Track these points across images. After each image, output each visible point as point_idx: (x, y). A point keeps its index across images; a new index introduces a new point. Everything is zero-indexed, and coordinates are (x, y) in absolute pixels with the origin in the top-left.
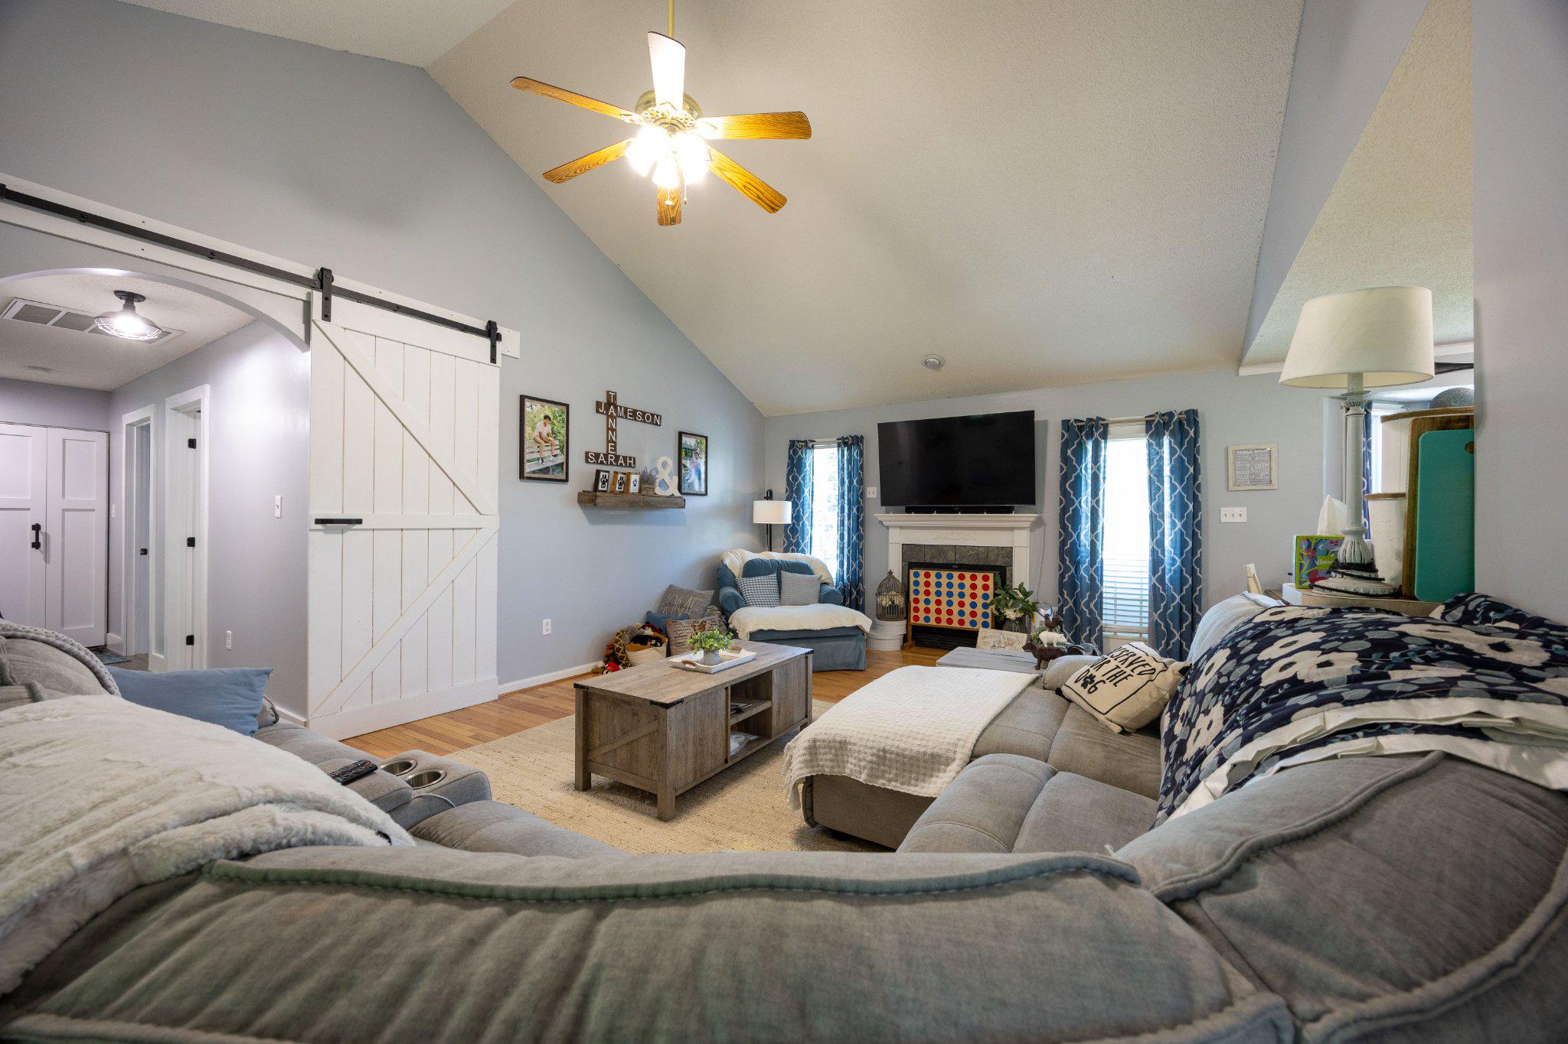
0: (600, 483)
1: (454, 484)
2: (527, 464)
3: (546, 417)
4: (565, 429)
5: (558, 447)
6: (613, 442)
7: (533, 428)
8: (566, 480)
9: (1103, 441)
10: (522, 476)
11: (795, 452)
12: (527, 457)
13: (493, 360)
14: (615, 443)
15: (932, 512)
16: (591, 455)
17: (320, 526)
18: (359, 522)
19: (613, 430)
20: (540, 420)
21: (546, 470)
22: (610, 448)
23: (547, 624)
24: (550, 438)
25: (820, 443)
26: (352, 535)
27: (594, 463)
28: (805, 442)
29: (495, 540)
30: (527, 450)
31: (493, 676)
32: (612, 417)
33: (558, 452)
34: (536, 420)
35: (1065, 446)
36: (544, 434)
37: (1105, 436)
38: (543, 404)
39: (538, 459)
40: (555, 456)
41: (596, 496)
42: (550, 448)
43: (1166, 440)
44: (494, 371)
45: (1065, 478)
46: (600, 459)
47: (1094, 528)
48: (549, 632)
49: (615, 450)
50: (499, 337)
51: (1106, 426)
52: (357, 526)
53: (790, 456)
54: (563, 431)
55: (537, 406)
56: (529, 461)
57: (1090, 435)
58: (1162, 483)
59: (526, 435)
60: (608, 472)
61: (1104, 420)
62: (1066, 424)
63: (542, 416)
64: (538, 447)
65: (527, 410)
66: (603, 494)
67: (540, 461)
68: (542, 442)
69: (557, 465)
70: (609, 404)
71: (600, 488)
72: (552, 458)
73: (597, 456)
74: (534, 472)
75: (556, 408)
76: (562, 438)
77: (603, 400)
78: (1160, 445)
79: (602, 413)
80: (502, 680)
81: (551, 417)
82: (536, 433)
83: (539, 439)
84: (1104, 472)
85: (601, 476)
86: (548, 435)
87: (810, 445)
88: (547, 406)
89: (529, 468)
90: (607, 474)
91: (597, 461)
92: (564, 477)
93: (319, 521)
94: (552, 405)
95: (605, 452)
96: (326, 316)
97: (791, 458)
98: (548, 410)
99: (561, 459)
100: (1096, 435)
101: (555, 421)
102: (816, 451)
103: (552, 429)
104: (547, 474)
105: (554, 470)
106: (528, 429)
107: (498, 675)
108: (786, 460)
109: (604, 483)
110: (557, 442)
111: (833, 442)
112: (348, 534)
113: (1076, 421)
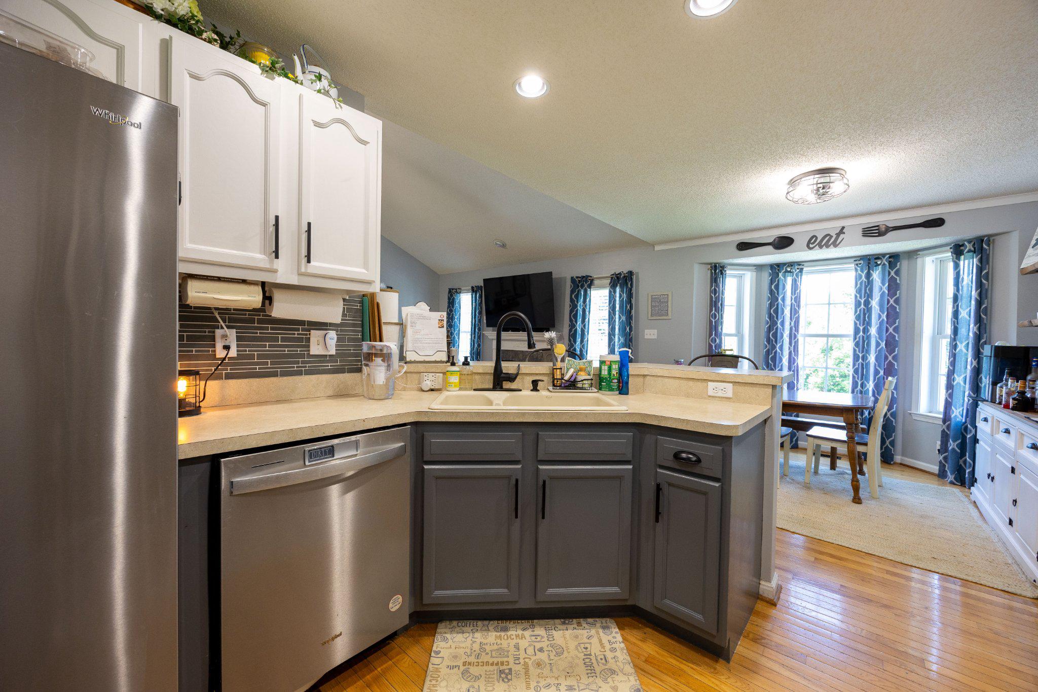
9: (589, 289)
11: (452, 295)
15: (508, 331)
25: (465, 290)
28: (456, 289)
35: (572, 292)
37: (590, 286)
43: (618, 289)
45: (571, 312)
47: (582, 341)
51: (592, 281)
53: (448, 297)
57: (582, 286)
58: (615, 315)
61: (591, 277)
62: (573, 280)
78: (615, 292)
84: (590, 308)
87: (458, 291)
97: (449, 299)
100: (586, 286)
102: (461, 294)
108: (447, 300)
111: (469, 290)
113: (577, 277)
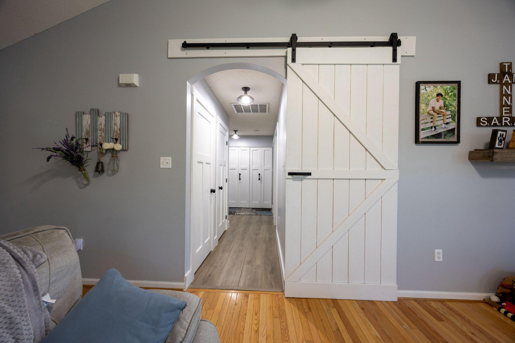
0: (497, 141)
1: (366, 150)
2: (422, 132)
3: (439, 95)
4: (456, 101)
5: (450, 116)
6: (508, 106)
7: (427, 105)
8: (458, 142)
10: (417, 141)
12: (421, 127)
13: (395, 60)
14: (510, 106)
16: (484, 120)
17: (290, 177)
18: (309, 174)
19: (507, 95)
20: (433, 98)
21: (439, 135)
22: (504, 111)
23: (439, 253)
24: (443, 110)
26: (307, 181)
27: (487, 126)
29: (396, 188)
30: (421, 122)
31: (393, 284)
32: (507, 84)
33: (450, 120)
34: (430, 98)
36: (437, 108)
38: (435, 85)
39: (432, 127)
40: (447, 123)
41: (493, 153)
42: (442, 118)
44: (396, 68)
46: (493, 122)
48: (441, 260)
49: (511, 112)
50: (399, 43)
52: (309, 177)
54: (455, 103)
55: (430, 88)
56: (423, 130)
59: (421, 111)
60: (506, 131)
63: (435, 94)
64: (432, 118)
65: (422, 91)
66: (501, 151)
67: (433, 129)
68: (435, 114)
69: (448, 131)
70: (502, 73)
71: (497, 146)
72: (444, 126)
73: (490, 119)
74: (428, 137)
75: (448, 86)
76: (454, 108)
77: (496, 70)
79: (496, 83)
80: (401, 286)
81: (443, 94)
82: (430, 108)
83: (432, 112)
85: (499, 135)
86: (440, 108)
88: (439, 86)
89: (423, 135)
90: (504, 133)
91: (490, 124)
92: (455, 140)
93: (290, 174)
94: (443, 85)
95: (498, 116)
96: (294, 60)
98: (440, 89)
99: (453, 125)
101: (446, 97)
103: (444, 103)
104: (439, 138)
105: (445, 135)
106: (422, 106)
107: (397, 284)
109: (500, 141)
110: (449, 113)
112: (305, 181)
